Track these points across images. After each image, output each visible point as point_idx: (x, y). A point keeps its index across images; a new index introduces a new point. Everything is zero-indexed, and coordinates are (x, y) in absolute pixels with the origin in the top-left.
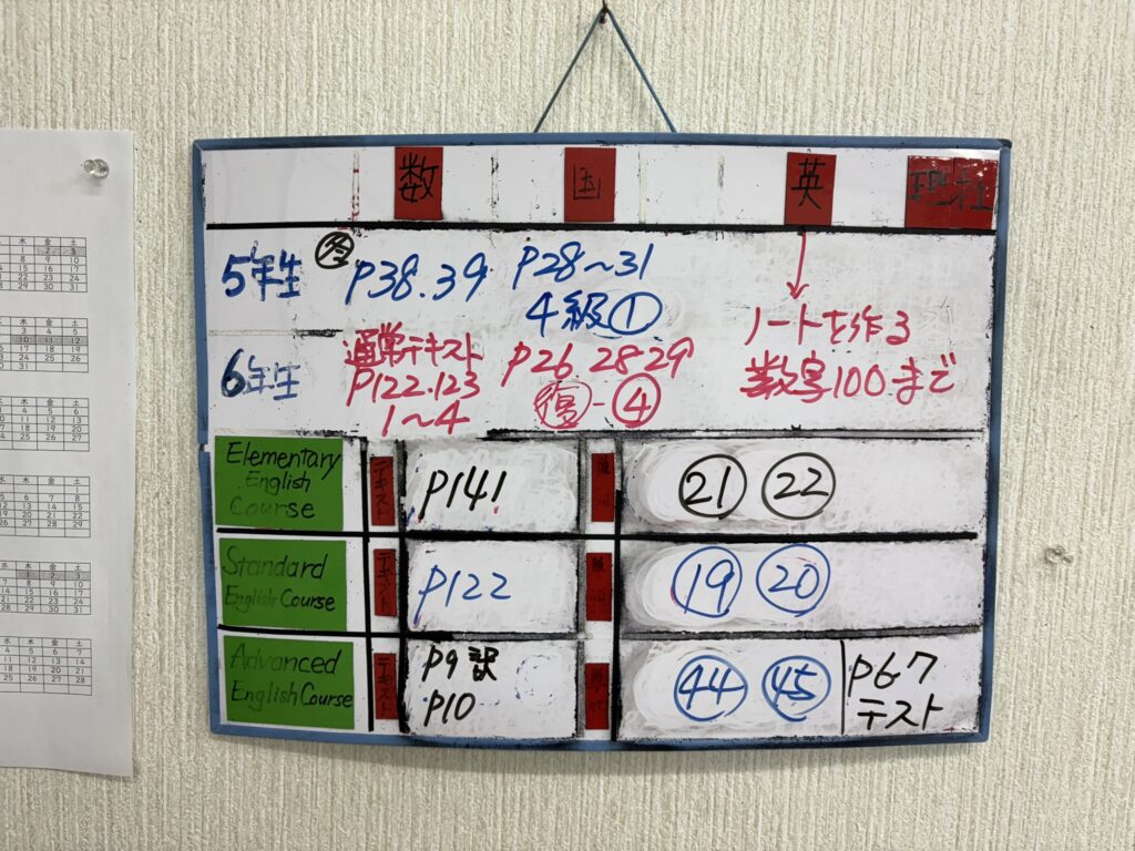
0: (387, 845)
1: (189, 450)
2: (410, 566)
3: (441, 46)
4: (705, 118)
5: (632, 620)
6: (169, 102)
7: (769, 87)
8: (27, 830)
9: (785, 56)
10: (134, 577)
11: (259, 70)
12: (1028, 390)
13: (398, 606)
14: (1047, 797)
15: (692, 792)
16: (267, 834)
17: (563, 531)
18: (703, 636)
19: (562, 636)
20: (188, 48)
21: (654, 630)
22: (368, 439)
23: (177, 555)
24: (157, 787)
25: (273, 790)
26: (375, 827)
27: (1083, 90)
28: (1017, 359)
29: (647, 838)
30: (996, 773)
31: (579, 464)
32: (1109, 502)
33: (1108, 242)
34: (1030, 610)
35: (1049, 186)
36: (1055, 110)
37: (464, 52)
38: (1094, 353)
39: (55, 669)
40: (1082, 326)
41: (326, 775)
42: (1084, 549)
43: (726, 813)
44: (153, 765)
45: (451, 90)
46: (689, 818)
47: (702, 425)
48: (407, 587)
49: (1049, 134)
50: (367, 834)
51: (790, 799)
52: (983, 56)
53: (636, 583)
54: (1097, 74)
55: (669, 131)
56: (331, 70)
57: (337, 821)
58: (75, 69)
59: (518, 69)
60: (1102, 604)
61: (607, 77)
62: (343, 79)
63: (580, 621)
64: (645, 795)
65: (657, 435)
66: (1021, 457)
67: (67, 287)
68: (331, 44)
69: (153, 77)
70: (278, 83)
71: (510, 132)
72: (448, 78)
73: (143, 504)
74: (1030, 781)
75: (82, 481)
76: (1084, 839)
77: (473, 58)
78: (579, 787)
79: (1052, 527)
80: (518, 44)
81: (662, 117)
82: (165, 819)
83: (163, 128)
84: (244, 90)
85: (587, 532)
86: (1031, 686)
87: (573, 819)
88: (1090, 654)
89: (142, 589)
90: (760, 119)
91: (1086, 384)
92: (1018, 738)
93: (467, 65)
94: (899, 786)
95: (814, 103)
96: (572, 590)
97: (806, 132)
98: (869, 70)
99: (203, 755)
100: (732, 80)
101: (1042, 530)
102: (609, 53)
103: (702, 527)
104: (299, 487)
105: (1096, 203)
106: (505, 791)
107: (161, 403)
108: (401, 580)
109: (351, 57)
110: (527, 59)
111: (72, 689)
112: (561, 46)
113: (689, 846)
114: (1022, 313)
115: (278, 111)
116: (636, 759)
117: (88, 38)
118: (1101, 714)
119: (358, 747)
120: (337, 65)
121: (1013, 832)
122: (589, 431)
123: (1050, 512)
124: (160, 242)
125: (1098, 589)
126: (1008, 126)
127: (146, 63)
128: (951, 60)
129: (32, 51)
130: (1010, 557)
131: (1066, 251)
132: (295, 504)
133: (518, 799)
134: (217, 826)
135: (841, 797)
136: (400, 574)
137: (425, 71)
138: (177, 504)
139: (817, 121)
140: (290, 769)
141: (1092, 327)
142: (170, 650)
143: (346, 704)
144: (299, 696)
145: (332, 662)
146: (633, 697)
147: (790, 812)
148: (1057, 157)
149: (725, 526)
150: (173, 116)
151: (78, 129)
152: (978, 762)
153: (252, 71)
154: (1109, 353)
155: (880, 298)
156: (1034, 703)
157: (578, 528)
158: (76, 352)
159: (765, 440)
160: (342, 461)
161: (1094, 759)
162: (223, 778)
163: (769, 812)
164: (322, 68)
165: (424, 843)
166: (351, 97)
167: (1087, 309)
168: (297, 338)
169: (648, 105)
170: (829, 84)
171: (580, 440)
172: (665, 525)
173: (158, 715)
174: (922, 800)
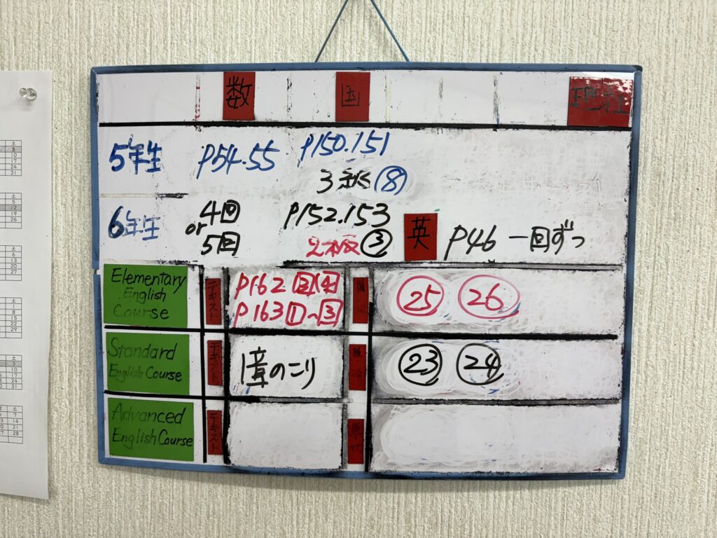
1: (88, 279)
2: (232, 351)
3: (251, 9)
4: (428, 52)
5: (380, 391)
6: (75, 50)
7: (470, 30)
9: (481, 9)
10: (50, 362)
11: (133, 27)
12: (654, 233)
13: (223, 379)
14: (674, 517)
15: (425, 511)
17: (334, 330)
18: (428, 402)
19: (333, 400)
20: (88, 15)
21: (394, 397)
22: (204, 266)
23: (81, 348)
24: (68, 504)
25: (144, 507)
26: (211, 533)
27: (687, 27)
28: (646, 211)
30: (637, 500)
31: (345, 284)
32: (713, 311)
33: (707, 131)
34: (659, 386)
35: (665, 93)
36: (668, 41)
37: (266, 12)
38: (700, 208)
40: (691, 189)
41: (179, 496)
42: (696, 343)
43: (449, 526)
44: (66, 489)
45: (258, 37)
46: (424, 530)
48: (230, 366)
49: (664, 57)
51: (494, 517)
53: (382, 364)
54: (697, 16)
55: (405, 61)
56: (179, 26)
57: (186, 529)
58: (16, 30)
59: (302, 22)
60: (710, 382)
61: (361, 27)
62: (187, 32)
63: (345, 390)
64: (393, 513)
65: (397, 265)
66: (650, 279)
67: (9, 172)
68: (179, 9)
69: (65, 34)
70: (145, 35)
72: (256, 29)
73: (58, 315)
74: (661, 505)
75: (18, 301)
77: (272, 16)
78: (349, 507)
79: (673, 328)
80: (302, 6)
81: (399, 50)
82: (74, 526)
83: (72, 67)
84: (123, 41)
85: (350, 330)
86: (661, 439)
87: (345, 529)
88: (702, 417)
89: (58, 371)
90: (465, 52)
91: (695, 229)
92: (652, 475)
93: (269, 21)
94: (569, 508)
95: (501, 40)
96: (340, 370)
97: (497, 61)
98: (539, 16)
99: (98, 483)
100: (445, 26)
101: (666, 330)
102: (363, 10)
103: (427, 328)
104: (158, 298)
105: (698, 104)
106: (298, 509)
107: (70, 248)
108: (225, 361)
109: (192, 17)
110: (308, 16)
111: (11, 439)
112: (330, 7)
114: (648, 181)
115: (145, 54)
116: (387, 488)
117: (24, 10)
118: (711, 459)
119: (200, 474)
120: (184, 23)
122: (351, 262)
123: (672, 318)
124: (69, 141)
125: (707, 372)
126: (636, 53)
127: (61, 25)
128: (595, 9)
130: (645, 349)
131: (678, 137)
132: (156, 310)
133: (307, 515)
134: (107, 531)
135: (529, 516)
136: (225, 357)
137: (241, 25)
138: (81, 314)
139: (504, 52)
140: (155, 492)
141: (698, 189)
142: (76, 412)
143: (189, 444)
144: (158, 438)
145: (180, 416)
146: (380, 441)
147: (494, 526)
148: (670, 73)
149: (442, 327)
150: (78, 59)
151: (18, 69)
152: (624, 492)
153: (128, 28)
154: (710, 207)
155: (550, 174)
156: (664, 451)
157: (344, 327)
158: (14, 215)
159: (470, 269)
160: (187, 281)
161: (707, 491)
162: (111, 498)
163: (479, 526)
164: (173, 25)
166: (192, 43)
167: (694, 177)
168: (159, 199)
169: (389, 45)
170: (511, 27)
171: (346, 268)
172: (402, 326)
173: (69, 456)
174: (586, 519)
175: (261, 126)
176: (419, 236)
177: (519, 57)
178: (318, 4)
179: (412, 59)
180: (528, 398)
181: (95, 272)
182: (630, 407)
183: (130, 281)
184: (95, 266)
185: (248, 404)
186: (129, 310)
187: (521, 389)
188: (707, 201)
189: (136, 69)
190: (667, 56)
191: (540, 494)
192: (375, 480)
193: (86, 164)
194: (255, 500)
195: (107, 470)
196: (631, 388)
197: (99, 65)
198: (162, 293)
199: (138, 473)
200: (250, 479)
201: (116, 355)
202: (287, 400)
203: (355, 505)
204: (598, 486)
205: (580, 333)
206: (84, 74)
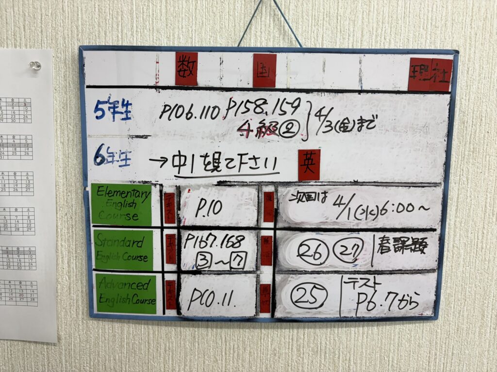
0: (173, 370)
1: (80, 194)
2: (182, 241)
3: (192, 8)
4: (313, 40)
5: (281, 266)
6: (68, 35)
7: (342, 25)
8: (10, 366)
9: (349, 11)
10: (57, 252)
11: (109, 20)
12: (460, 161)
13: (177, 259)
14: (469, 343)
15: (310, 344)
16: (119, 366)
17: (251, 226)
18: (313, 273)
19: (250, 272)
20: (76, 10)
21: (290, 270)
22: (163, 185)
23: (76, 241)
24: (69, 346)
25: (122, 346)
26: (167, 362)
27: (483, 25)
28: (455, 147)
29: (290, 364)
30: (446, 333)
31: (258, 196)
34: (461, 260)
35: (469, 69)
36: (471, 34)
37: (203, 10)
38: (489, 144)
39: (21, 294)
40: (483, 132)
41: (145, 339)
42: (485, 232)
43: (325, 352)
44: (67, 336)
45: (197, 28)
46: (309, 355)
48: (181, 251)
50: (164, 365)
51: (354, 346)
52: (438, 10)
53: (283, 249)
54: (490, 18)
55: (299, 46)
56: (142, 19)
57: (151, 359)
58: (25, 20)
59: (228, 18)
61: (268, 21)
62: (147, 23)
63: (258, 266)
64: (289, 345)
65: (294, 184)
66: (457, 191)
67: (22, 121)
68: (142, 7)
69: (60, 23)
70: (118, 25)
71: (224, 46)
72: (196, 22)
73: (60, 219)
74: (461, 336)
75: (31, 210)
76: (485, 361)
77: (207, 13)
78: (259, 342)
79: (471, 222)
80: (227, 7)
82: (73, 360)
83: (66, 47)
84: (102, 29)
85: (262, 227)
86: (462, 293)
87: (257, 357)
88: (488, 279)
89: (60, 256)
90: (338, 40)
91: (486, 158)
92: (455, 317)
93: (204, 17)
94: (403, 339)
95: (362, 31)
96: (255, 252)
98: (387, 16)
99: (89, 331)
100: (325, 22)
101: (466, 224)
102: (269, 10)
103: (312, 225)
104: (131, 206)
106: (226, 345)
107: (67, 173)
108: (178, 248)
109: (151, 13)
110: (231, 13)
111: (29, 304)
112: (247, 7)
113: (309, 368)
114: (457, 127)
115: (118, 39)
117: (30, 6)
118: (493, 305)
119: (160, 323)
120: (145, 17)
121: (453, 358)
122: (263, 182)
123: (470, 216)
124: (65, 99)
126: (450, 41)
127: (57, 17)
128: (424, 12)
129: (4, 12)
130: (452, 236)
131: (476, 98)
132: (129, 214)
133: (232, 348)
134: (96, 363)
135: (377, 344)
136: (178, 245)
137: (185, 19)
138: (75, 218)
139: (364, 40)
140: (129, 336)
141: (488, 132)
142: (74, 284)
143: (153, 303)
144: (131, 300)
145: (147, 285)
146: (281, 299)
147: (354, 352)
148: (472, 56)
149: (323, 224)
150: (70, 41)
151: (27, 48)
152: (438, 328)
153: (106, 20)
154: (495, 144)
155: (395, 123)
156: (463, 301)
157: (257, 225)
158: (27, 150)
159: (342, 186)
160: (151, 195)
161: (489, 326)
162: (99, 341)
163: (345, 352)
164: (138, 18)
165: (190, 368)
166: (151, 32)
167: (485, 124)
168: (130, 139)
169: (287, 34)
170: (369, 23)
171: (259, 186)
172: (296, 224)
173: (69, 313)
174: (413, 346)
175: (202, 90)
176: (308, 165)
177: (373, 44)
178: (238, 5)
179: (304, 47)
180: (377, 269)
181: (85, 189)
182: (443, 274)
183: (110, 195)
184: (85, 185)
185: (193, 276)
186: (109, 215)
188: (493, 140)
189: (113, 48)
190: (470, 44)
191: (384, 331)
192: (277, 323)
194: (197, 340)
195: (95, 322)
196: (444, 261)
197: (85, 45)
198: (133, 203)
199: (117, 323)
201: (101, 245)
202: (220, 272)
204: (422, 324)
205: (412, 228)
206: (75, 52)
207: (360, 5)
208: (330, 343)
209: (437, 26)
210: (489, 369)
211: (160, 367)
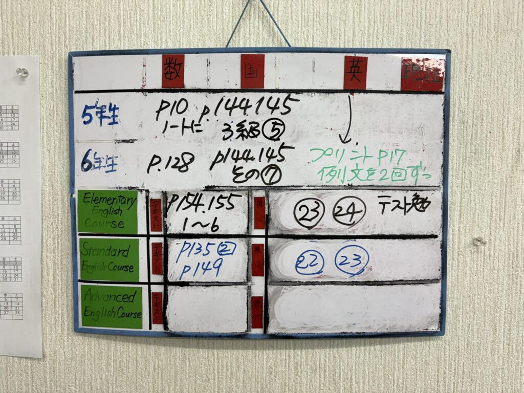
0: (163, 390)
1: (67, 202)
2: (169, 250)
3: (180, 11)
4: (303, 40)
5: (274, 276)
6: (56, 42)
9: (339, 11)
10: (41, 263)
11: (96, 25)
12: (461, 163)
13: (163, 270)
14: (481, 360)
15: (308, 361)
16: (106, 386)
17: (241, 234)
18: (307, 283)
19: (241, 284)
20: (64, 17)
21: (284, 281)
22: (149, 191)
23: (62, 252)
24: (54, 364)
25: (108, 364)
26: (157, 381)
27: (480, 21)
28: (455, 148)
29: (287, 384)
30: (455, 349)
31: (248, 202)
32: (503, 215)
33: (496, 92)
34: (468, 269)
35: (466, 66)
36: (467, 31)
37: (190, 13)
38: (492, 145)
39: (6, 307)
40: (485, 132)
41: (133, 356)
42: (492, 238)
43: (325, 371)
44: (52, 353)
45: (185, 31)
46: (307, 374)
47: (306, 183)
48: (168, 260)
49: (465, 42)
50: (153, 385)
51: (356, 364)
52: (432, 7)
53: (275, 257)
54: (487, 14)
55: (288, 46)
56: (129, 24)
57: (139, 379)
58: (13, 28)
59: (216, 21)
60: (502, 265)
61: (257, 23)
63: (249, 276)
64: (286, 363)
65: (285, 188)
66: (460, 195)
67: (10, 128)
68: (129, 12)
69: (48, 30)
70: (105, 31)
72: (183, 26)
73: (46, 228)
74: (472, 352)
75: (17, 218)
76: (500, 380)
77: (194, 17)
78: (254, 360)
79: (476, 228)
80: (215, 9)
81: (283, 39)
82: (58, 380)
83: (53, 53)
84: (90, 35)
85: (252, 234)
86: (470, 305)
87: (252, 376)
88: (498, 289)
89: (46, 269)
90: (329, 40)
91: (489, 159)
92: (465, 331)
93: (192, 20)
94: (408, 356)
95: (354, 31)
96: (245, 261)
97: (351, 46)
98: (379, 13)
99: (75, 348)
100: (315, 22)
101: (471, 230)
102: (258, 12)
103: (306, 232)
104: (117, 213)
105: (489, 74)
106: (218, 362)
107: (53, 181)
108: (164, 257)
109: (138, 18)
110: (220, 16)
111: (14, 317)
112: (235, 10)
113: (308, 388)
114: (456, 127)
115: (105, 44)
116: (281, 345)
117: (19, 14)
118: (505, 318)
119: (148, 339)
120: (132, 22)
121: (465, 377)
122: (253, 186)
123: (475, 221)
124: (52, 106)
125: (500, 258)
126: (446, 39)
127: (45, 24)
128: (417, 10)
130: (457, 243)
131: (476, 97)
132: (115, 222)
133: (225, 366)
134: (82, 382)
135: (380, 362)
136: (164, 254)
137: (173, 23)
138: (61, 228)
139: (355, 40)
140: (116, 354)
141: (490, 132)
142: (59, 298)
143: (139, 317)
144: (116, 313)
145: (132, 297)
146: (274, 312)
147: (356, 370)
148: (470, 53)
149: (317, 231)
150: (57, 48)
151: (14, 55)
152: (446, 343)
153: (93, 26)
154: (499, 144)
155: (389, 124)
156: (472, 314)
157: (248, 232)
158: (14, 158)
159: (336, 191)
160: (137, 201)
161: (502, 341)
162: (84, 359)
163: (346, 370)
164: (125, 23)
165: (181, 389)
166: (139, 36)
167: (487, 124)
168: (117, 144)
169: (276, 35)
170: (360, 23)
171: (249, 191)
172: (289, 231)
173: (54, 329)
174: (420, 363)
175: (189, 92)
177: (366, 43)
178: (226, 8)
179: (293, 45)
180: (377, 280)
181: (72, 196)
182: (448, 284)
183: (96, 202)
184: (72, 192)
185: (181, 288)
186: (95, 222)
187: (372, 274)
188: (496, 140)
189: (101, 53)
190: (467, 41)
192: (272, 341)
193: (64, 122)
194: (188, 357)
195: (80, 338)
196: (448, 270)
197: (73, 51)
198: (119, 210)
199: (104, 339)
200: (184, 342)
201: (87, 254)
202: (208, 284)
203: (258, 359)
205: (412, 234)
206: (62, 58)
207: (350, 4)
208: (330, 360)
209: (431, 23)
210: (504, 389)
211: (149, 388)
